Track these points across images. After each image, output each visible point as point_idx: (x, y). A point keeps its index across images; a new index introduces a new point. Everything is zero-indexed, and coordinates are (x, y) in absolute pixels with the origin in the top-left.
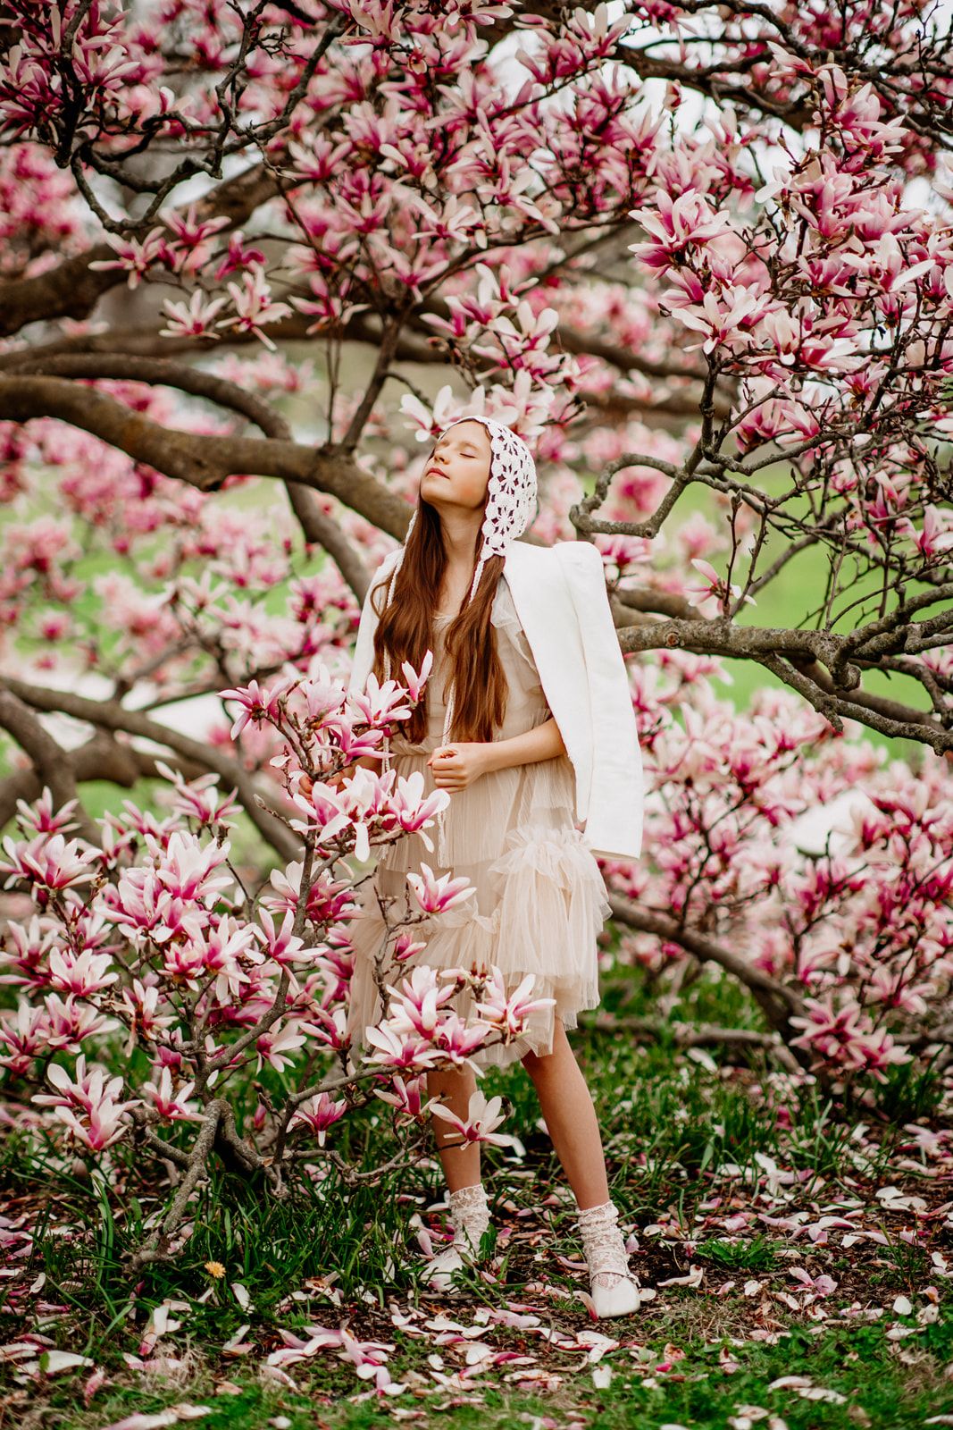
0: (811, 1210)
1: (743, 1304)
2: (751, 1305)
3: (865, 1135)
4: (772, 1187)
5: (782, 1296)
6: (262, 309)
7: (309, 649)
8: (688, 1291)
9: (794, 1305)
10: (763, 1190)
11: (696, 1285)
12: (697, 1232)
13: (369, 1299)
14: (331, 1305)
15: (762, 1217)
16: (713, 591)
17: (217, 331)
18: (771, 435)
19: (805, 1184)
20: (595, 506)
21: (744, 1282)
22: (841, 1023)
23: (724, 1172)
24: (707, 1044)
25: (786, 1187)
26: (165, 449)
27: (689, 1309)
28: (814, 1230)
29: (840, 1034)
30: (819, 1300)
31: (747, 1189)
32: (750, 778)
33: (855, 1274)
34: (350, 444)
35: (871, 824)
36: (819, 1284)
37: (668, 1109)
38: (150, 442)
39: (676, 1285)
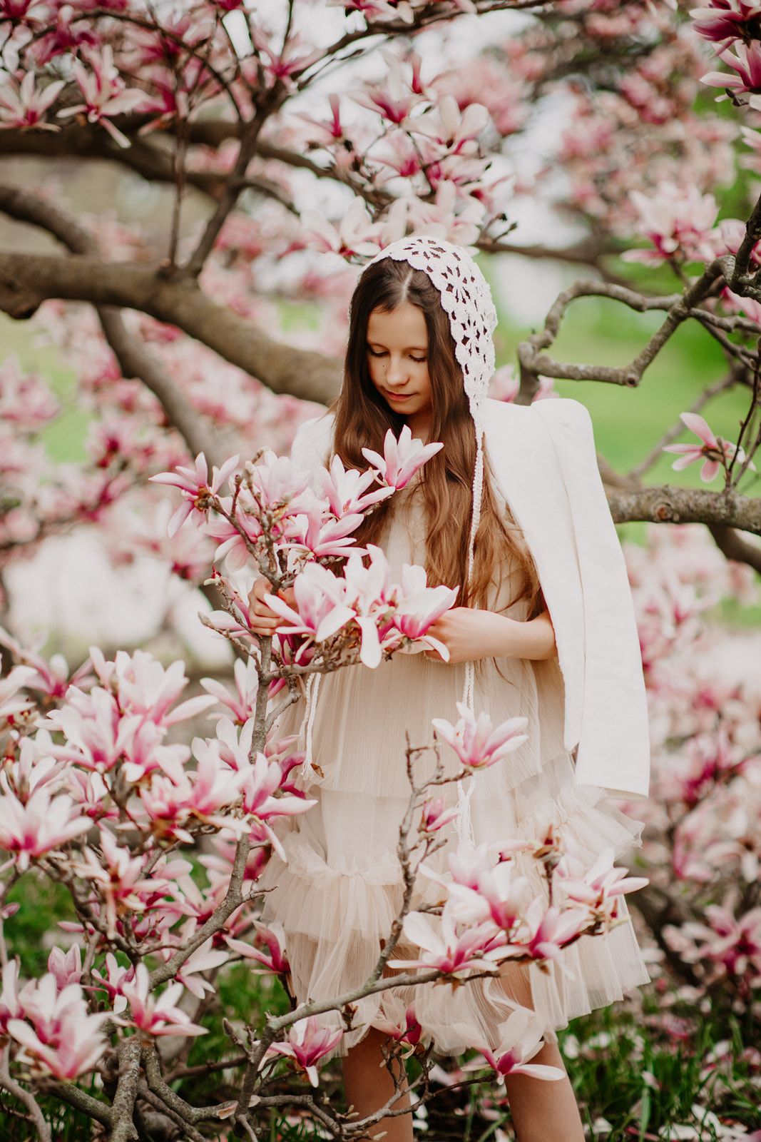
6: (112, 97)
7: (105, 499)
16: (705, 452)
17: (57, 122)
20: (546, 345)
22: (746, 934)
23: (671, 1135)
29: (746, 947)
34: (197, 264)
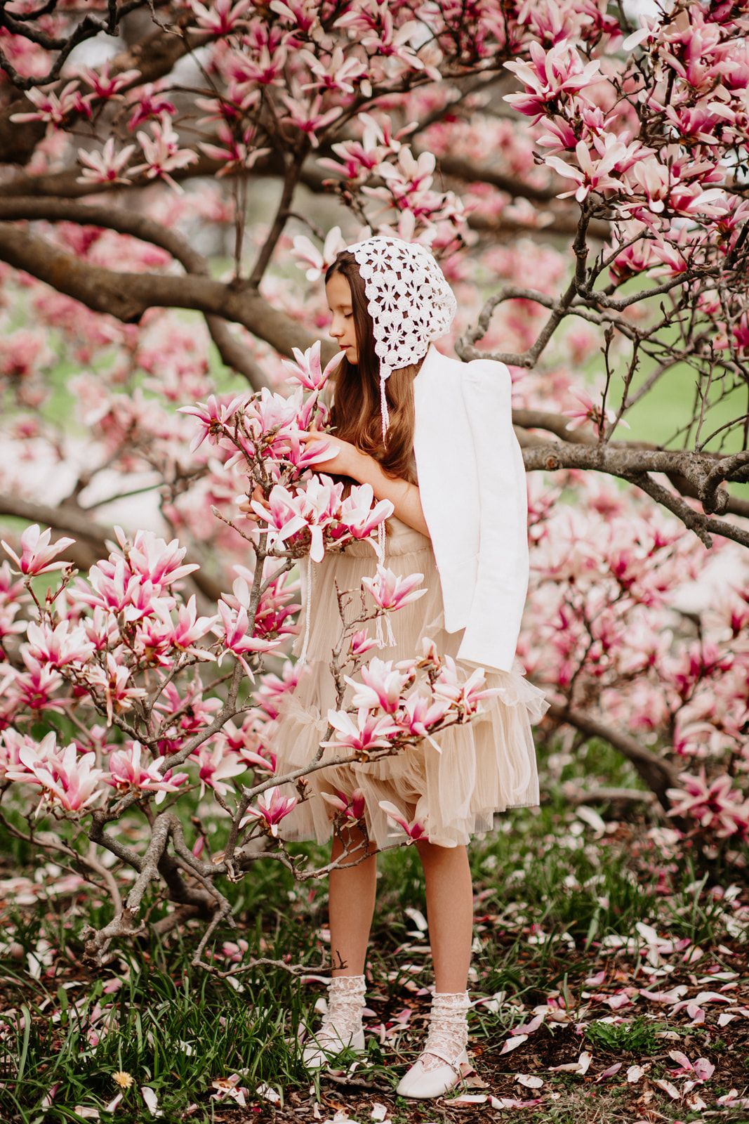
0: (689, 983)
1: (627, 1092)
2: (634, 1092)
3: (738, 897)
4: (653, 957)
5: (662, 1083)
6: (170, 156)
8: (575, 1079)
9: (674, 1094)
10: (644, 961)
11: (582, 1072)
12: (583, 1012)
13: (273, 1096)
14: (236, 1106)
15: (644, 992)
16: (589, 415)
17: (129, 177)
18: (642, 268)
19: (683, 953)
20: (478, 336)
21: (627, 1066)
22: (715, 795)
23: (608, 944)
24: (593, 802)
25: (665, 956)
26: (90, 284)
27: (576, 1099)
28: (692, 1006)
29: (713, 805)
30: (698, 1087)
31: (630, 960)
32: (626, 576)
33: (731, 1056)
34: (256, 278)
35: (739, 613)
36: (699, 1068)
37: (558, 876)
38: (75, 279)
39: (563, 1072)
